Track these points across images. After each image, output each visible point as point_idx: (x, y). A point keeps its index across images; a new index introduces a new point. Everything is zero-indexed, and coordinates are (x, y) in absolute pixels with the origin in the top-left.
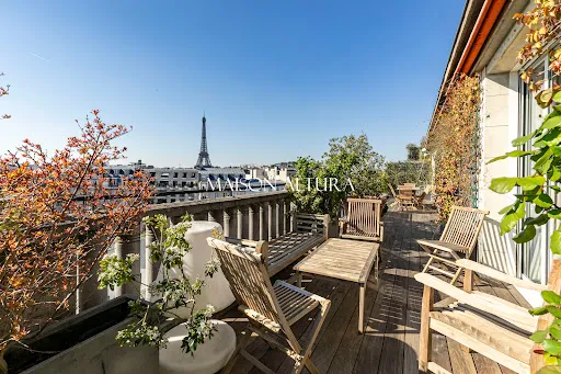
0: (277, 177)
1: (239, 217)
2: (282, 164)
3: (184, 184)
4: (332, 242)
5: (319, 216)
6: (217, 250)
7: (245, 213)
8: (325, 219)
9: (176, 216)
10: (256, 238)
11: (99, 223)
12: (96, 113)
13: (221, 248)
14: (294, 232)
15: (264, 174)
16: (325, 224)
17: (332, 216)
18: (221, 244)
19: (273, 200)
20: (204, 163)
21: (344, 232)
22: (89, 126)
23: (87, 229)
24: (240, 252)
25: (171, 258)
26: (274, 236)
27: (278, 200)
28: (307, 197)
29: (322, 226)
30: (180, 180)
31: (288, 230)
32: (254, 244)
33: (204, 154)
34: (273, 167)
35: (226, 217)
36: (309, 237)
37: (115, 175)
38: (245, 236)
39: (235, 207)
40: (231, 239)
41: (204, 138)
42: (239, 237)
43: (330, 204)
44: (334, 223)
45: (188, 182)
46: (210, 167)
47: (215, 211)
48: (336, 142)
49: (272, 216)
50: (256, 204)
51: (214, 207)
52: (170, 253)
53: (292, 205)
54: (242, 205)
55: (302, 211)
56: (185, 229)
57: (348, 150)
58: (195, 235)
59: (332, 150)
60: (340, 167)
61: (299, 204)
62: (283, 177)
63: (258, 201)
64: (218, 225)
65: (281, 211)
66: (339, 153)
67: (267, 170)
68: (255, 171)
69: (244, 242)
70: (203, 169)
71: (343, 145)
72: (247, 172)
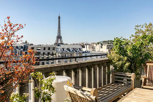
0: (101, 50)
1: (80, 74)
2: (104, 42)
3: (49, 54)
4: (137, 90)
5: (128, 74)
6: (69, 92)
7: (83, 72)
8: (132, 76)
9: (47, 72)
10: (90, 87)
11: (10, 76)
12: (8, 18)
13: (72, 92)
14: (112, 83)
15: (93, 48)
16: (132, 79)
17: (137, 74)
18: (72, 90)
19: (100, 64)
20: (59, 42)
21: (145, 84)
22: (5, 25)
23: (4, 79)
24: (83, 95)
25: (45, 96)
26: (100, 85)
27: (103, 64)
28: (120, 62)
29: (130, 80)
30: (47, 51)
31: (109, 82)
32: (90, 90)
33: (59, 37)
34: (98, 43)
35: (73, 73)
36: (122, 86)
37: (15, 49)
38: (84, 85)
39: (78, 68)
40: (76, 86)
41: (59, 28)
42: (80, 85)
43: (135, 66)
44: (137, 79)
45: (51, 53)
46: (63, 44)
47: (67, 70)
48: (139, 28)
49: (99, 73)
50: (90, 66)
51: (67, 68)
52: (45, 93)
53: (111, 67)
54: (82, 67)
55: (118, 71)
56: (52, 80)
57: (147, 33)
58: (58, 84)
59: (136, 33)
60: (142, 44)
61: (115, 67)
62: (105, 50)
63: (91, 64)
64: (69, 78)
65: (104, 71)
66: (141, 35)
67: (95, 45)
68: (88, 46)
69: (84, 89)
70: (58, 46)
71: (144, 29)
72: (83, 47)
